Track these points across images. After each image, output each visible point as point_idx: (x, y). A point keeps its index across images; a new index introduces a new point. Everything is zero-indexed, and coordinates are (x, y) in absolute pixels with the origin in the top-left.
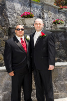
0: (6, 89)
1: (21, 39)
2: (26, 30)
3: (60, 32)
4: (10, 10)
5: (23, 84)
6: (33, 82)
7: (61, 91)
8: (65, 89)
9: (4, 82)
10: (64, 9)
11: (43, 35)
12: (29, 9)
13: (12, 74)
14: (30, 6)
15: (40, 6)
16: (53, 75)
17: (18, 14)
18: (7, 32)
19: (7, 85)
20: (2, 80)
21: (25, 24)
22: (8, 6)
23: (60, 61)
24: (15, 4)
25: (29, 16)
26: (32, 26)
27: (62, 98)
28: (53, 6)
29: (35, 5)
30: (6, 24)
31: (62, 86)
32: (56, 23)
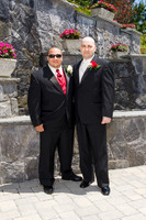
0: (30, 153)
1: (57, 71)
2: (67, 58)
3: (122, 63)
4: (43, 26)
5: (58, 144)
6: (76, 142)
7: (120, 157)
8: (126, 154)
9: (28, 140)
10: (129, 29)
11: (94, 66)
12: (73, 25)
13: (41, 128)
14: (76, 21)
15: (91, 22)
16: (109, 132)
17: (56, 33)
18: (38, 60)
19: (32, 145)
20: (25, 137)
21: (66, 50)
22: (39, 19)
23: (119, 109)
24: (51, 16)
25: (74, 36)
26: (77, 53)
27: (121, 168)
28: (111, 23)
29: (84, 19)
30: (36, 48)
31: (122, 149)
32: (115, 49)
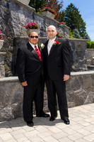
0: (15, 101)
4: (15, 20)
9: (14, 93)
18: (12, 42)
24: (20, 15)
30: (11, 34)
